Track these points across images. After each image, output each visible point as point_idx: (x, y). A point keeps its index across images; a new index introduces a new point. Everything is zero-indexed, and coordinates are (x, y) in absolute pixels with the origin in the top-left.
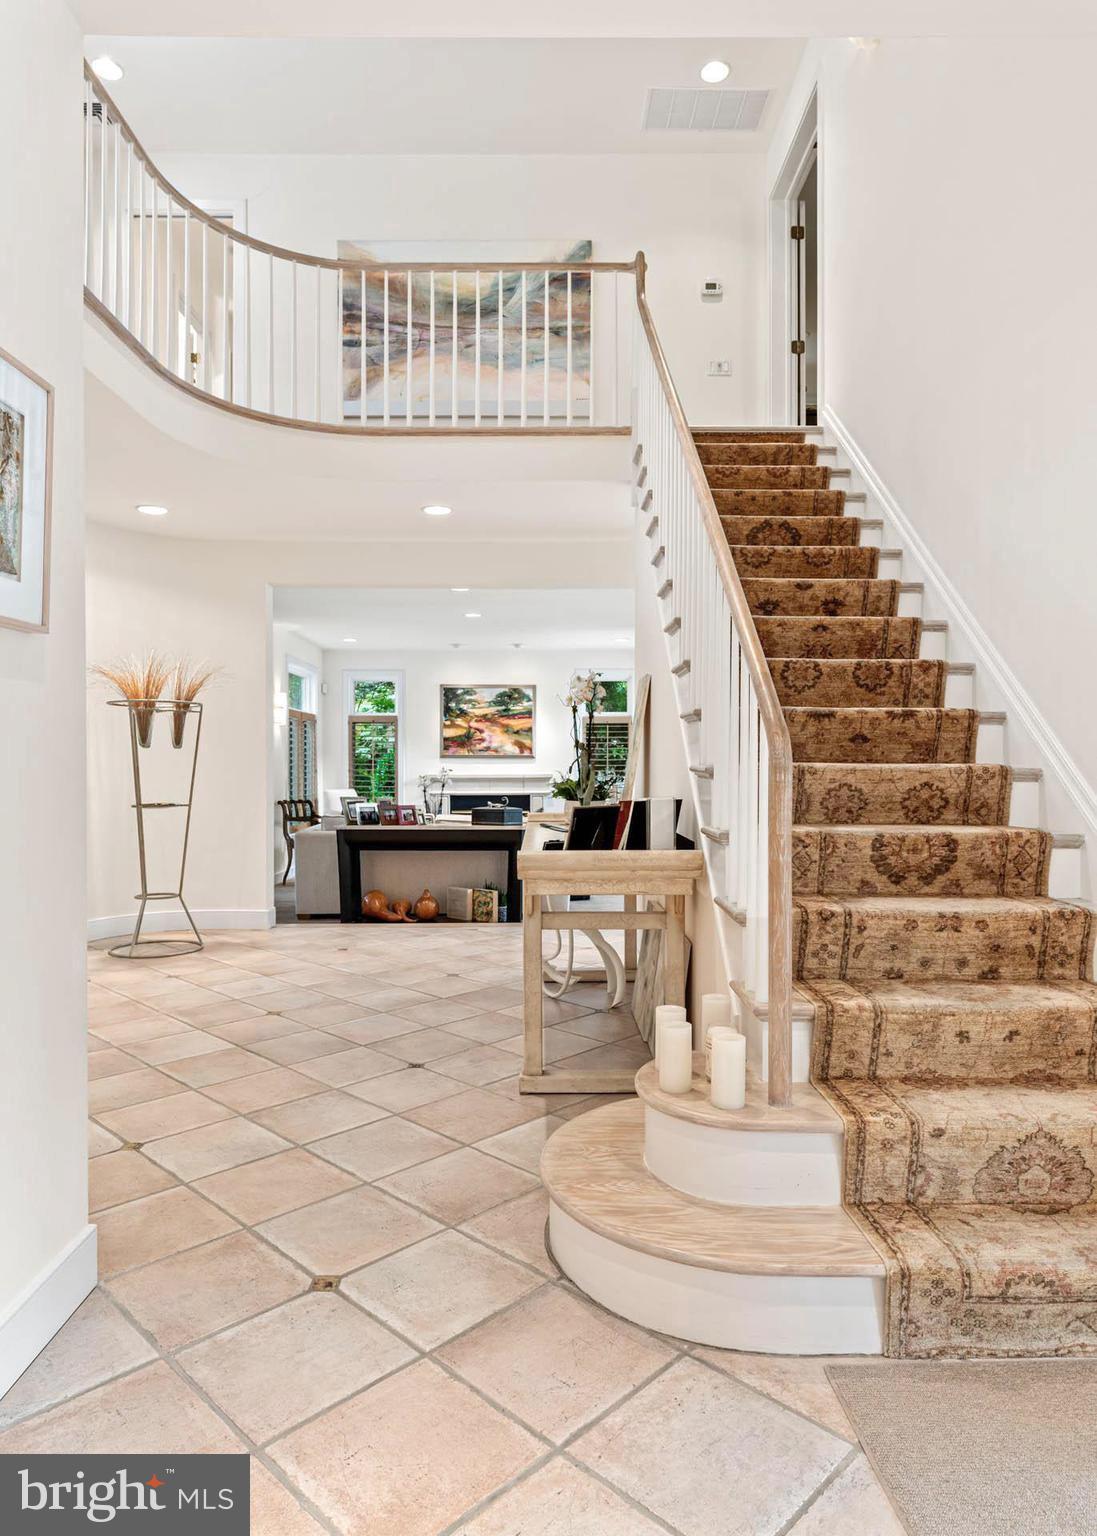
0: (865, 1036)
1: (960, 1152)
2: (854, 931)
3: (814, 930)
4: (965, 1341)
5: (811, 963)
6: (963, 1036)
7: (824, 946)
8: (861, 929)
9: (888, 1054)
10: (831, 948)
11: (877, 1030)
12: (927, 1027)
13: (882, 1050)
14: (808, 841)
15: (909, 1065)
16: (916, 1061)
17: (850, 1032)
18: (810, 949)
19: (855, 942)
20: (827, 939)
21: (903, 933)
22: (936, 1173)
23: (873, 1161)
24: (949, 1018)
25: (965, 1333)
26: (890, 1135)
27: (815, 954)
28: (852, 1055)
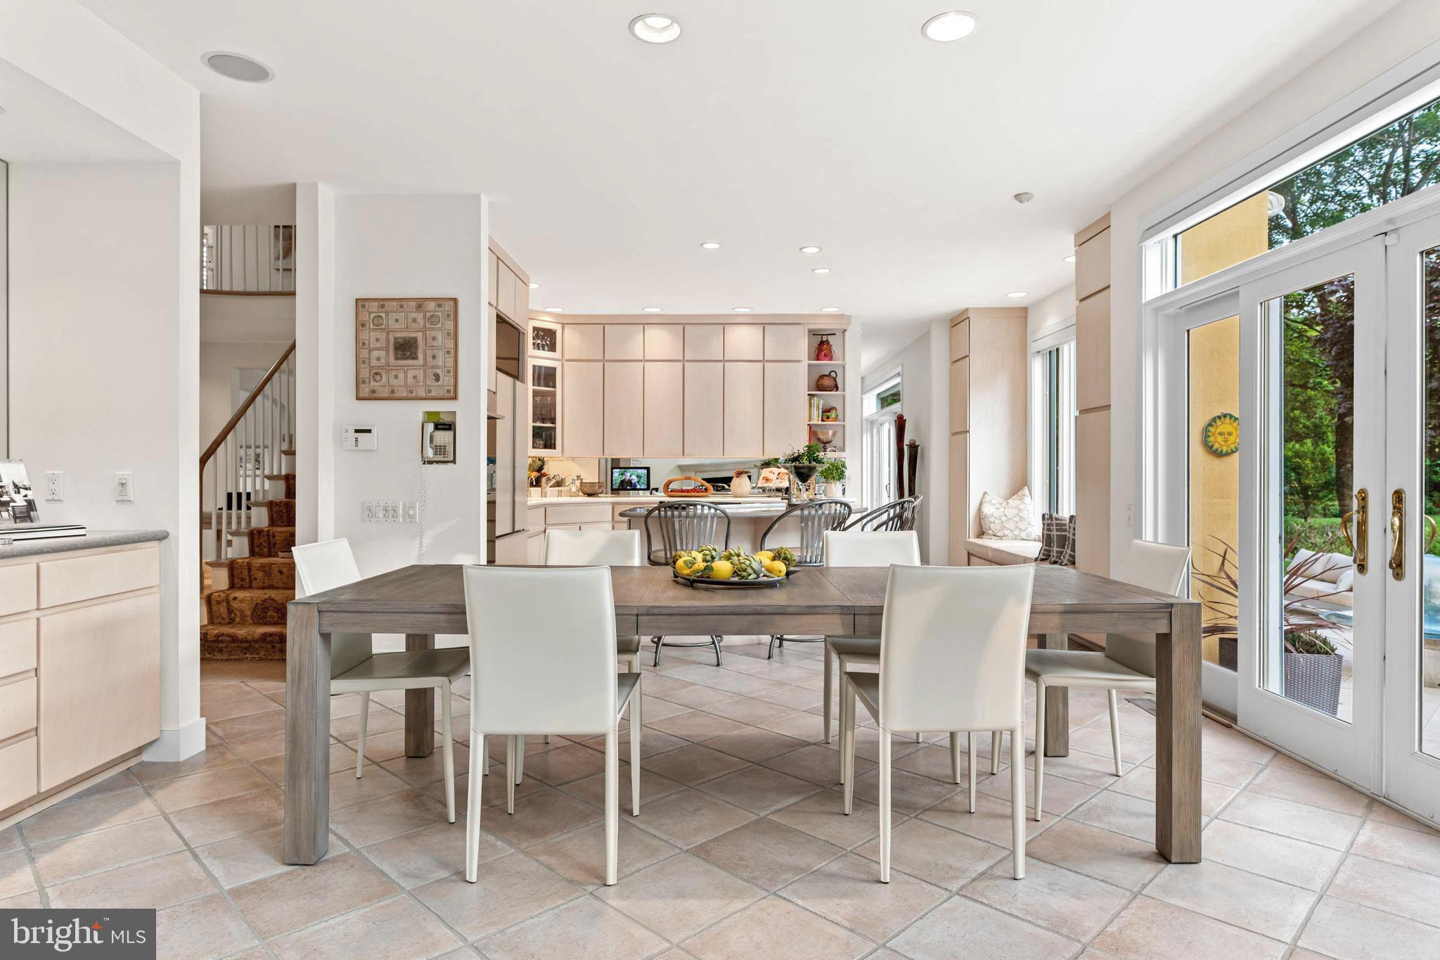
0: (245, 572)
1: (243, 605)
2: (271, 537)
3: (256, 537)
4: (210, 656)
5: (257, 550)
6: (280, 572)
7: (261, 544)
8: (274, 537)
9: (256, 579)
10: (264, 544)
11: (249, 570)
12: (267, 568)
13: (253, 577)
14: (280, 505)
15: (263, 583)
16: (266, 581)
17: (240, 570)
18: (256, 544)
19: (272, 542)
20: (262, 541)
21: (290, 539)
22: (238, 613)
23: (215, 608)
24: (274, 565)
25: (210, 654)
26: (219, 599)
27: (258, 546)
28: (243, 580)
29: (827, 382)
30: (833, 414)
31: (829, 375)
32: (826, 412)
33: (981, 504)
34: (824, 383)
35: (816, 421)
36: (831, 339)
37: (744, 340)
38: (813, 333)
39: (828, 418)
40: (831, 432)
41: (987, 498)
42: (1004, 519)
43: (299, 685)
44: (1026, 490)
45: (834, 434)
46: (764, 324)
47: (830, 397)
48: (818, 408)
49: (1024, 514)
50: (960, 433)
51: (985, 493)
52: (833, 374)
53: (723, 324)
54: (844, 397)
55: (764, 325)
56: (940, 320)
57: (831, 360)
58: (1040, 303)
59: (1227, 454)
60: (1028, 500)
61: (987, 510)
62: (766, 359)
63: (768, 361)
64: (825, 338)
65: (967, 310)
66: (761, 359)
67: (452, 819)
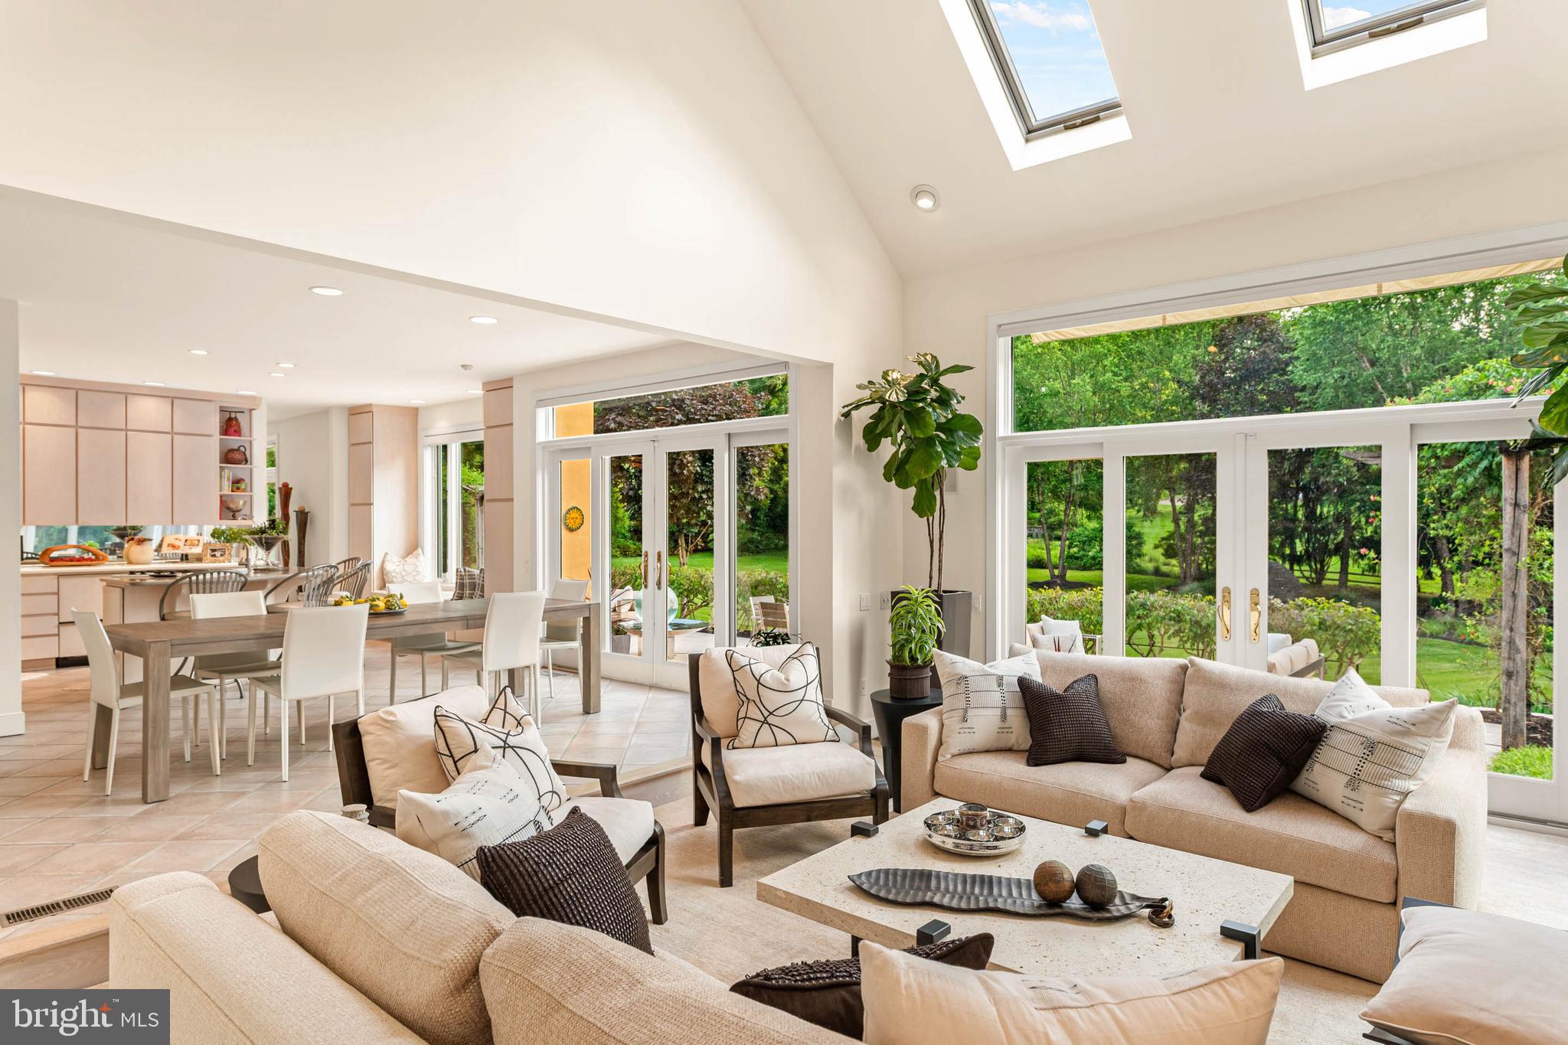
29: (237, 456)
30: (243, 486)
31: (238, 450)
32: (237, 483)
33: (383, 562)
34: (232, 457)
35: (227, 491)
36: (239, 416)
37: (148, 412)
38: (222, 410)
39: (238, 489)
40: (241, 502)
41: (388, 558)
42: (404, 573)
43: (158, 688)
44: (419, 550)
45: (245, 503)
46: (173, 398)
47: (239, 470)
48: (228, 479)
49: (419, 569)
50: (361, 504)
51: (386, 553)
52: (242, 449)
53: (126, 393)
54: (251, 470)
55: (173, 400)
56: (341, 408)
57: (240, 436)
58: (432, 408)
59: (576, 530)
60: (421, 558)
61: (389, 567)
62: (175, 431)
63: (176, 433)
64: (233, 415)
65: (370, 405)
66: (169, 430)
67: (219, 773)
